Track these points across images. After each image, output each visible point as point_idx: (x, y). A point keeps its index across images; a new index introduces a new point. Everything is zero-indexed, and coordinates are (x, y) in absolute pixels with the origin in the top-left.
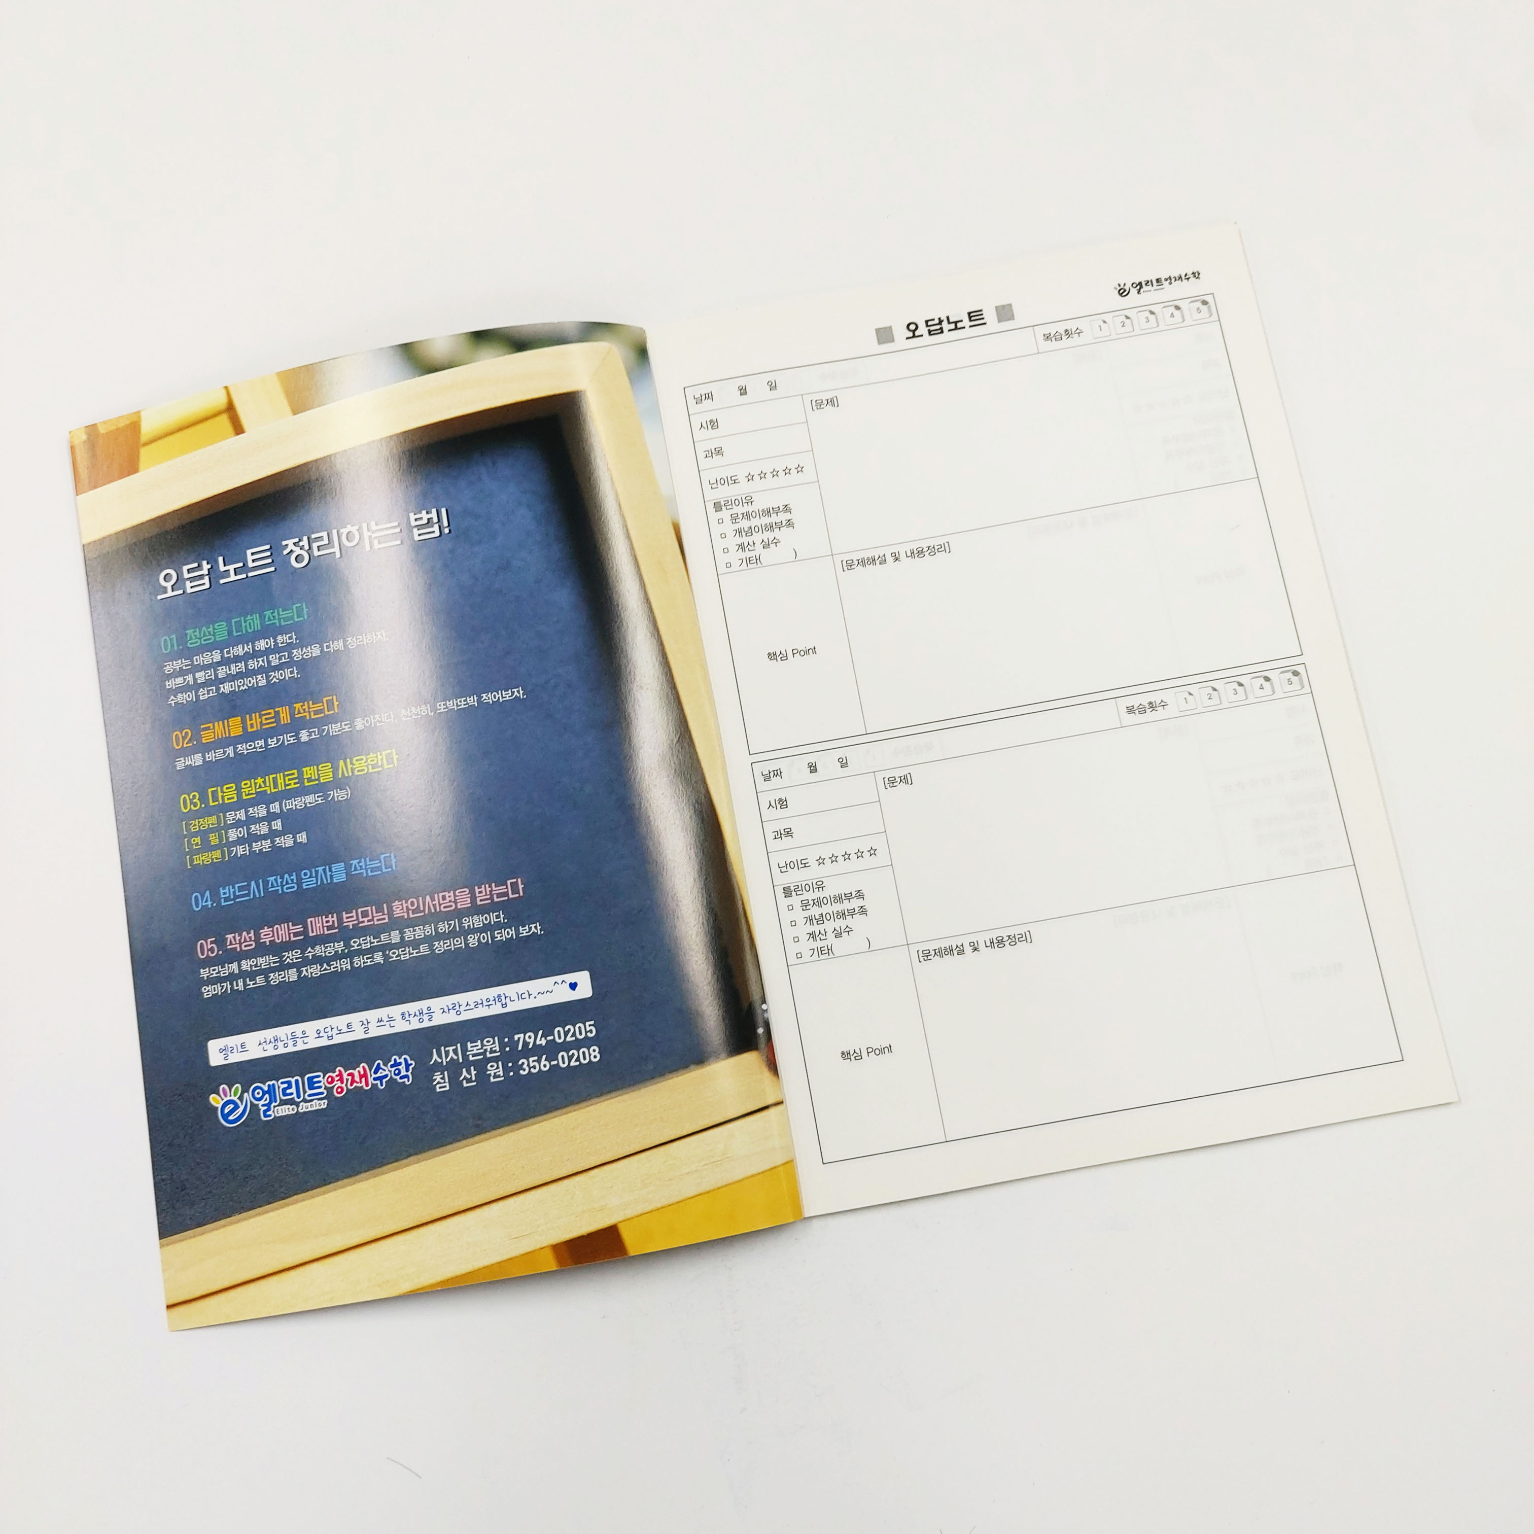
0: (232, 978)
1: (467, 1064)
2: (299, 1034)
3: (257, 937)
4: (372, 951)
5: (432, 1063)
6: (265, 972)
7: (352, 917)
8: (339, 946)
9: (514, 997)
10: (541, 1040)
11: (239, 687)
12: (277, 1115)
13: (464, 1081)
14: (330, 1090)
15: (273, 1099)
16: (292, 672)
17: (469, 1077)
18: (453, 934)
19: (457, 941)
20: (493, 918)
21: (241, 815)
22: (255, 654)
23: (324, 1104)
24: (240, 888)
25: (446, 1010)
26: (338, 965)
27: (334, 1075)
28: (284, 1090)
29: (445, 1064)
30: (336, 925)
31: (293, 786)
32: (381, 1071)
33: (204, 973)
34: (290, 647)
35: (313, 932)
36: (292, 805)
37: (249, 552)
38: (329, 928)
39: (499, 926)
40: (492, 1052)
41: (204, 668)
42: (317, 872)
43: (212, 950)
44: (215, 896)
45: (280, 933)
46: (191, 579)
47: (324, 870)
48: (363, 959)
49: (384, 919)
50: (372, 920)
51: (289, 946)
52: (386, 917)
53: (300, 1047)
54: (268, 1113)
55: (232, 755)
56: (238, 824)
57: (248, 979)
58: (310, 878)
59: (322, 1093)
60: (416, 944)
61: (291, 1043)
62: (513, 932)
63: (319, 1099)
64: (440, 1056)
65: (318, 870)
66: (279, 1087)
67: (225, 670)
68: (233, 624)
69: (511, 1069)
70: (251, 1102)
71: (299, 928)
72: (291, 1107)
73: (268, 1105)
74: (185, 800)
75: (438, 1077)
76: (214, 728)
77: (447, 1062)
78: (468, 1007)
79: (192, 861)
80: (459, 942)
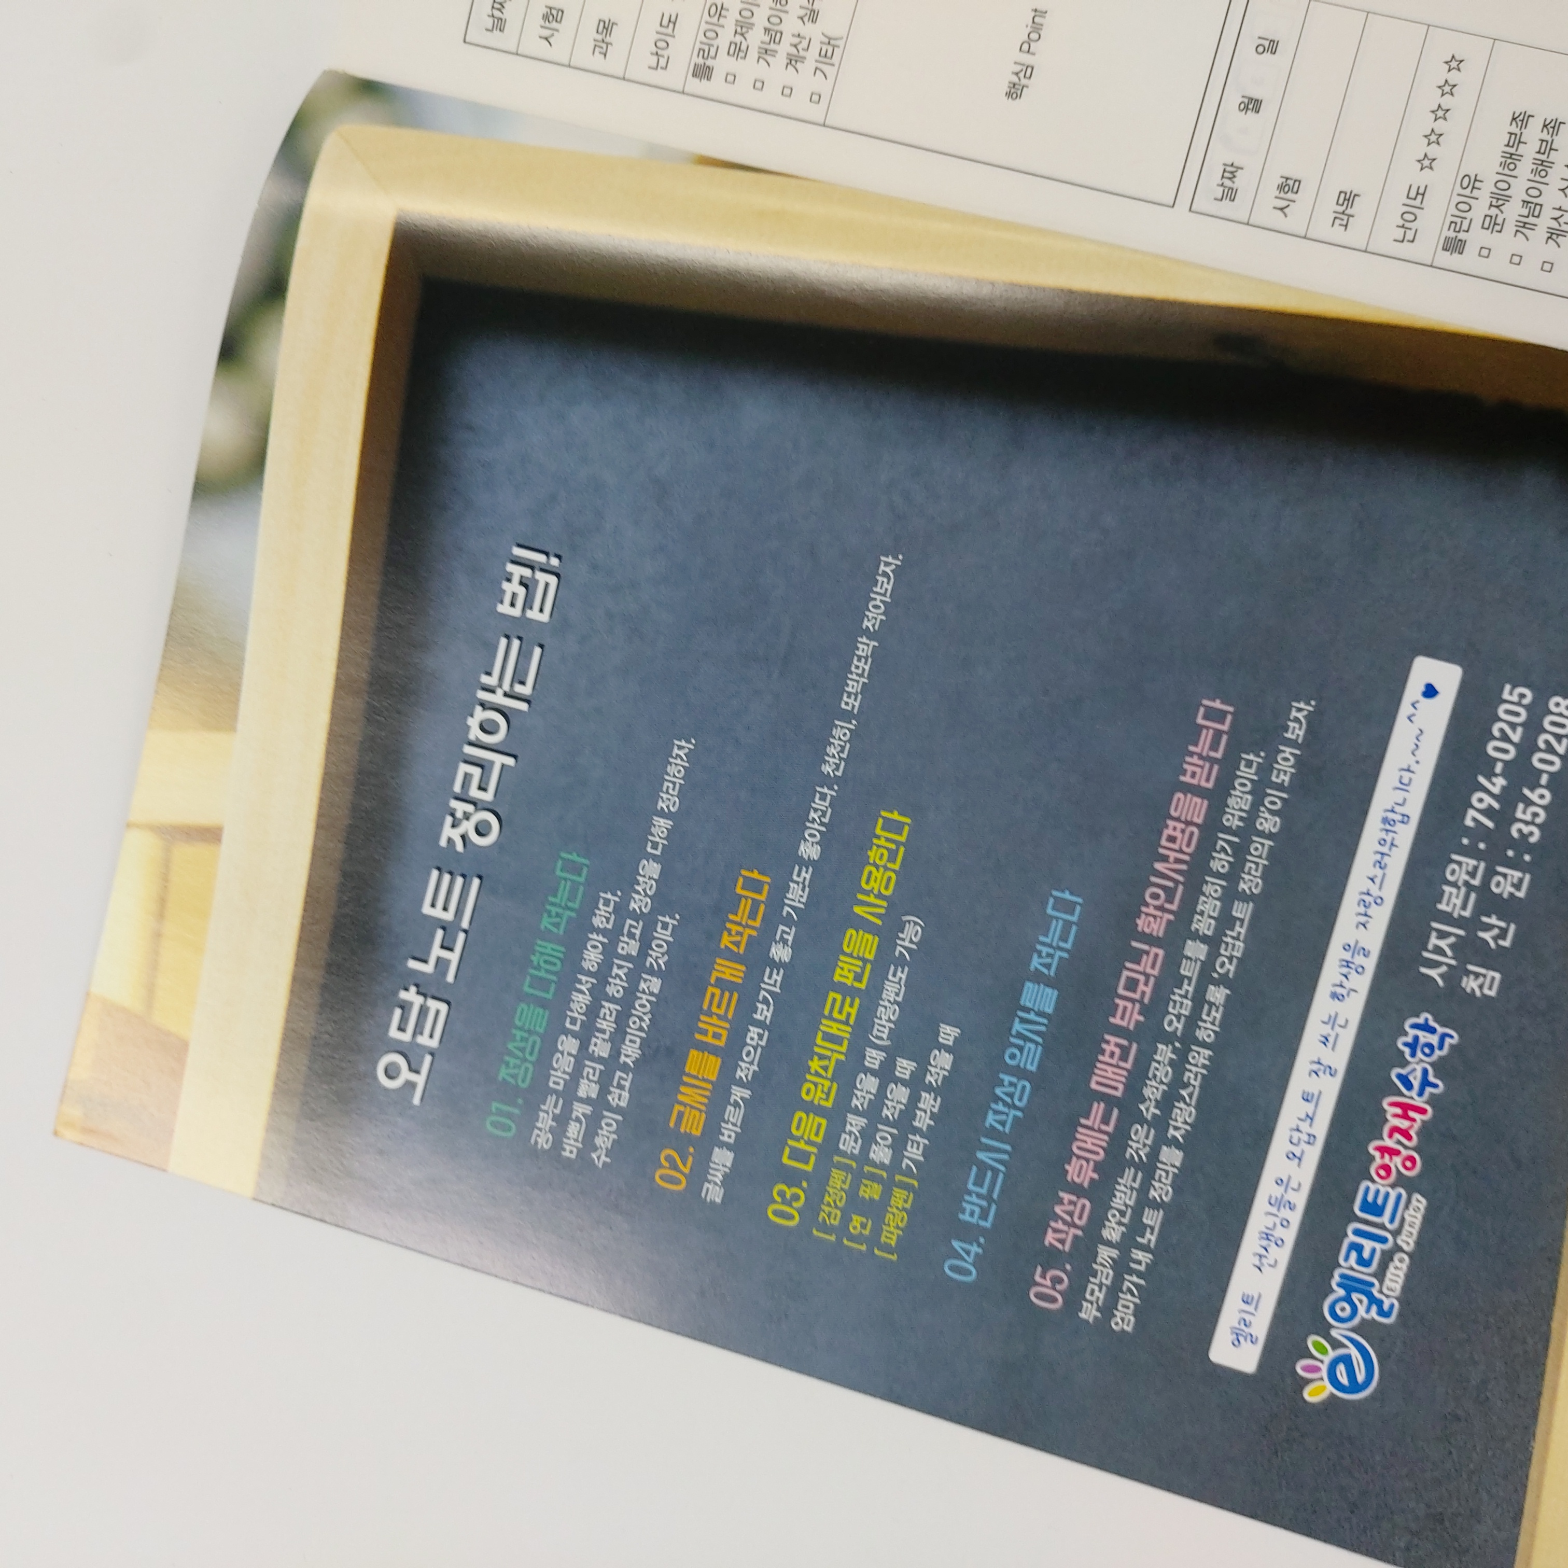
0: (1121, 1267)
1: (1472, 924)
2: (1278, 1191)
3: (1077, 1190)
4: (1199, 999)
5: (1441, 982)
6: (1144, 1201)
7: (1125, 1008)
8: (1165, 1053)
9: (1399, 796)
10: (1494, 784)
11: (641, 1029)
12: (1398, 1293)
13: (1501, 942)
14: (1402, 1181)
15: (1364, 1288)
16: (665, 926)
17: (1496, 931)
18: (1240, 852)
19: (1256, 849)
20: (1247, 773)
21: (855, 1123)
22: (602, 975)
23: (1420, 1202)
24: (979, 1182)
25: (1363, 919)
26: (1194, 1069)
27: (1378, 1161)
28: (1361, 1261)
29: (1453, 962)
30: (1124, 1042)
31: (854, 1012)
32: (1411, 1078)
33: (1089, 1313)
34: (622, 911)
35: (1116, 1088)
36: (884, 1027)
37: (427, 909)
38: (1124, 1058)
39: (1265, 769)
40: (1472, 874)
41: (576, 1075)
42: (1020, 1035)
43: (1057, 1280)
44: (968, 1233)
45: (1089, 1146)
46: (418, 1030)
47: (1023, 1021)
48: (1205, 1021)
49: (1156, 955)
50: (1147, 976)
51: (1120, 1139)
52: (1155, 950)
53: (1300, 1199)
54: (1386, 1307)
55: (747, 1093)
56: (868, 1137)
57: (1139, 1239)
58: (1021, 1053)
59: (1399, 1197)
60: (1226, 921)
61: (1285, 1213)
62: (1288, 750)
63: (1407, 1207)
64: (1436, 965)
65: (1018, 1032)
66: (1352, 1269)
67: (599, 1042)
68: (531, 991)
69: (1519, 855)
70: (1353, 1330)
71: (1098, 1109)
72: (1396, 1262)
73: (1372, 1300)
74: (776, 1213)
75: (1470, 984)
76: (685, 1105)
77: (1451, 958)
78: (1378, 881)
79: (887, 1248)
80: (1260, 848)
